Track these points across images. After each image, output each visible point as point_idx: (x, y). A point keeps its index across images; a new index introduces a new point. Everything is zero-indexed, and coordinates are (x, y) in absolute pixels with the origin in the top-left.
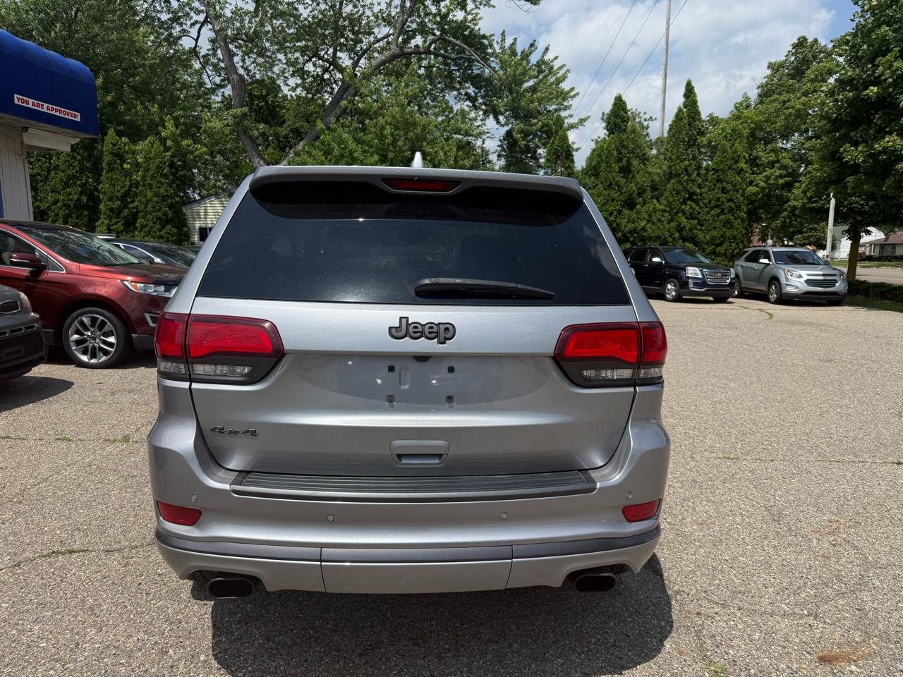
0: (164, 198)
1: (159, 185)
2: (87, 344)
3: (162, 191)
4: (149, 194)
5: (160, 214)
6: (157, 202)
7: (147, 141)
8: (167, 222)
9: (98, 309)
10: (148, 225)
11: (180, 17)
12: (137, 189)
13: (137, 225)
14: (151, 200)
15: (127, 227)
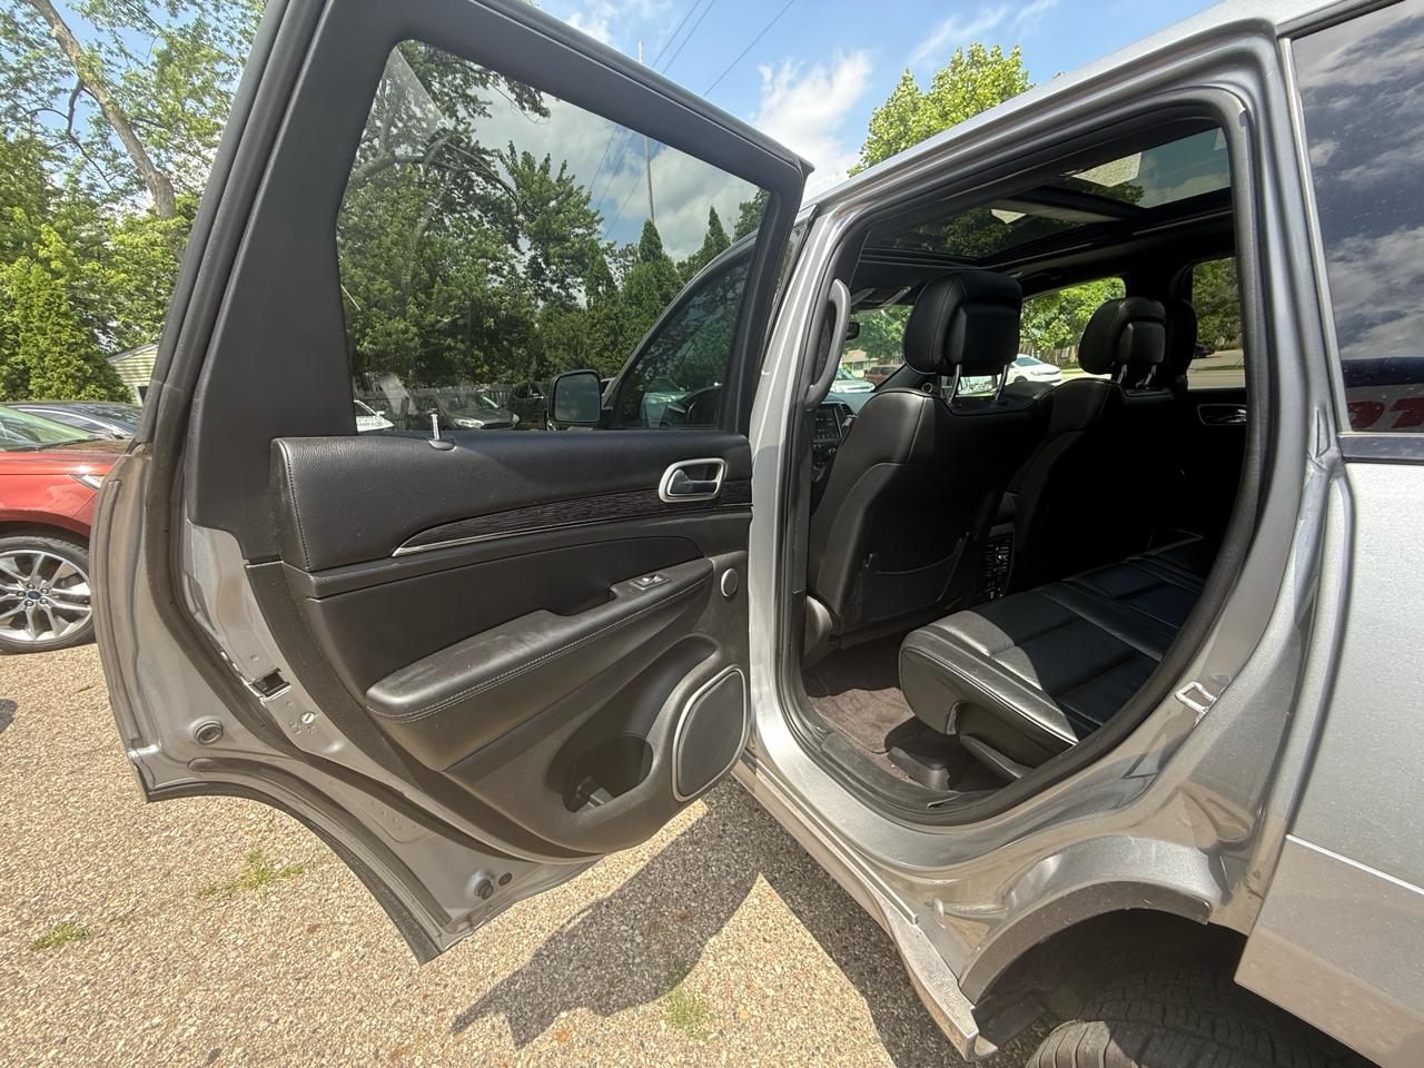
0: (72, 348)
1: (58, 328)
2: (20, 608)
3: (64, 336)
4: (43, 343)
5: (71, 370)
6: (61, 354)
7: (15, 265)
8: (87, 380)
9: (33, 538)
10: (52, 386)
11: (26, 80)
12: (17, 335)
13: (31, 387)
14: (48, 351)
15: (14, 391)
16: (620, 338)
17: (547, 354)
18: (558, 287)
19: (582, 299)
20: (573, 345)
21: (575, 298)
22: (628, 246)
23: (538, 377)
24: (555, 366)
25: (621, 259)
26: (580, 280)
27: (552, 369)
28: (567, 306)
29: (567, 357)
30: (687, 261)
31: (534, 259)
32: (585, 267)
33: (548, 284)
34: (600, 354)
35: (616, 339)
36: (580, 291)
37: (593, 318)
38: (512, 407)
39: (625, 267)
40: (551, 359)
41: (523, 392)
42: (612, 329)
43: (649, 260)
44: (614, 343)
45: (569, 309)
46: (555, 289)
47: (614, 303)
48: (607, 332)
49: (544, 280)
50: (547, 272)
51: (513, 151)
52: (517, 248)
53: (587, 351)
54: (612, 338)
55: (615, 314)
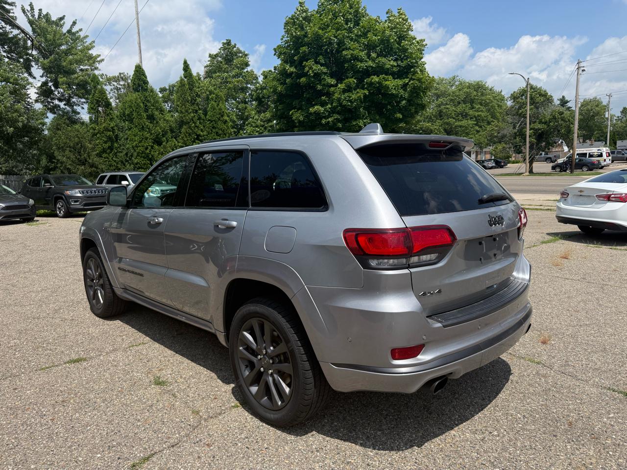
16: (116, 145)
17: (56, 153)
18: (65, 105)
19: (85, 115)
20: (78, 148)
21: (79, 113)
22: (120, 74)
23: (48, 170)
24: (62, 163)
25: (115, 83)
26: (83, 100)
27: (59, 165)
28: (71, 119)
29: (72, 157)
30: (167, 88)
31: (45, 84)
32: (88, 92)
33: (56, 102)
34: (99, 155)
35: (112, 145)
36: (83, 108)
37: (95, 130)
38: (27, 193)
39: (118, 89)
40: (59, 158)
41: (36, 182)
42: (110, 138)
43: (138, 91)
44: (111, 148)
45: (73, 122)
46: (62, 105)
47: (111, 119)
48: (105, 140)
49: (54, 99)
50: (56, 93)
51: (32, 9)
52: (30, 74)
53: (88, 153)
54: (109, 144)
55: (112, 128)
